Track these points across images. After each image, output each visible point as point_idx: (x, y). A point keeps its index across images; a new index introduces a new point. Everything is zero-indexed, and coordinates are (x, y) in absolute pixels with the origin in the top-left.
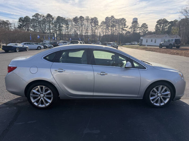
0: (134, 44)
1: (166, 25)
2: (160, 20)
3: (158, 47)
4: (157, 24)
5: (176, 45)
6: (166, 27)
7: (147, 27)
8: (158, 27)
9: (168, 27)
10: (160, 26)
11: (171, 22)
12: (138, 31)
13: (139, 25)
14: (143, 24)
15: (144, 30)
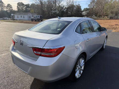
0: (6, 19)
1: (24, 7)
2: (19, 3)
3: (31, 21)
4: (17, 5)
5: (41, 19)
6: (24, 8)
7: (12, 7)
8: (19, 8)
9: (25, 8)
10: (20, 7)
11: (26, 5)
12: (5, 10)
13: (5, 5)
14: (8, 4)
15: (9, 9)
